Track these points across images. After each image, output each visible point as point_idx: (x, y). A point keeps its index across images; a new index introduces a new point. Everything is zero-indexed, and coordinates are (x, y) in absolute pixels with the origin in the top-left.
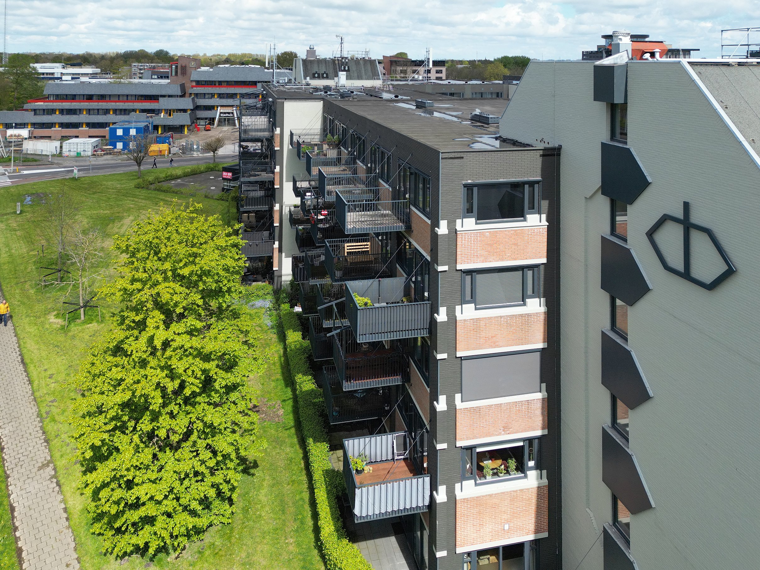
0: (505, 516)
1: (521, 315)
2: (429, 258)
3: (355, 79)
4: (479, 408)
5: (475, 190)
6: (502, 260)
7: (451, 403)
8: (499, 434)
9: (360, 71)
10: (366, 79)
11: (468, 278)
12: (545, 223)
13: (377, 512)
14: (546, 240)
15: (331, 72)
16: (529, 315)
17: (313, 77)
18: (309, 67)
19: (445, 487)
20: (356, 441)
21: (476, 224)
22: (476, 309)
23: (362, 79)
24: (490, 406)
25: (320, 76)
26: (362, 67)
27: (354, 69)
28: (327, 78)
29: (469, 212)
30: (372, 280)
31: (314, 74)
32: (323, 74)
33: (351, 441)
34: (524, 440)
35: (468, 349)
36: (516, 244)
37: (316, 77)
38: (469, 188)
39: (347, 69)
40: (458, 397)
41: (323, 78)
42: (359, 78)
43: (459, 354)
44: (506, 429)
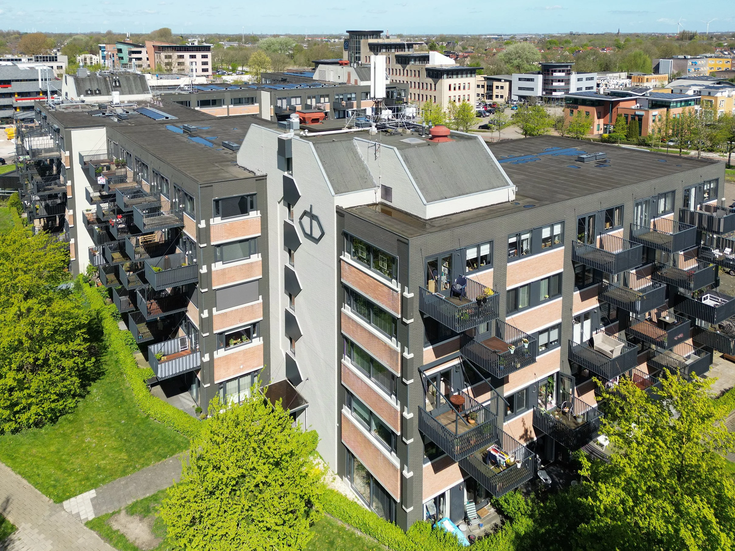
0: (241, 362)
1: (248, 264)
2: (195, 241)
3: (126, 94)
4: (226, 313)
5: (220, 202)
6: (237, 237)
7: (210, 313)
8: (237, 324)
9: (131, 86)
10: (137, 94)
11: (218, 249)
12: (259, 215)
13: (171, 374)
14: (260, 224)
15: (103, 88)
16: (252, 263)
17: (87, 94)
18: (81, 85)
19: (208, 354)
20: (156, 346)
21: (222, 220)
22: (223, 264)
23: (133, 94)
24: (232, 311)
25: (93, 93)
26: (133, 82)
27: (125, 85)
28: (100, 94)
29: (217, 214)
30: (161, 257)
31: (87, 91)
32: (95, 91)
33: (152, 346)
34: (250, 324)
35: (219, 285)
36: (244, 228)
37: (89, 94)
38: (217, 201)
39: (118, 85)
40: (214, 309)
41: (96, 94)
42: (131, 92)
43: (214, 288)
44: (241, 320)
